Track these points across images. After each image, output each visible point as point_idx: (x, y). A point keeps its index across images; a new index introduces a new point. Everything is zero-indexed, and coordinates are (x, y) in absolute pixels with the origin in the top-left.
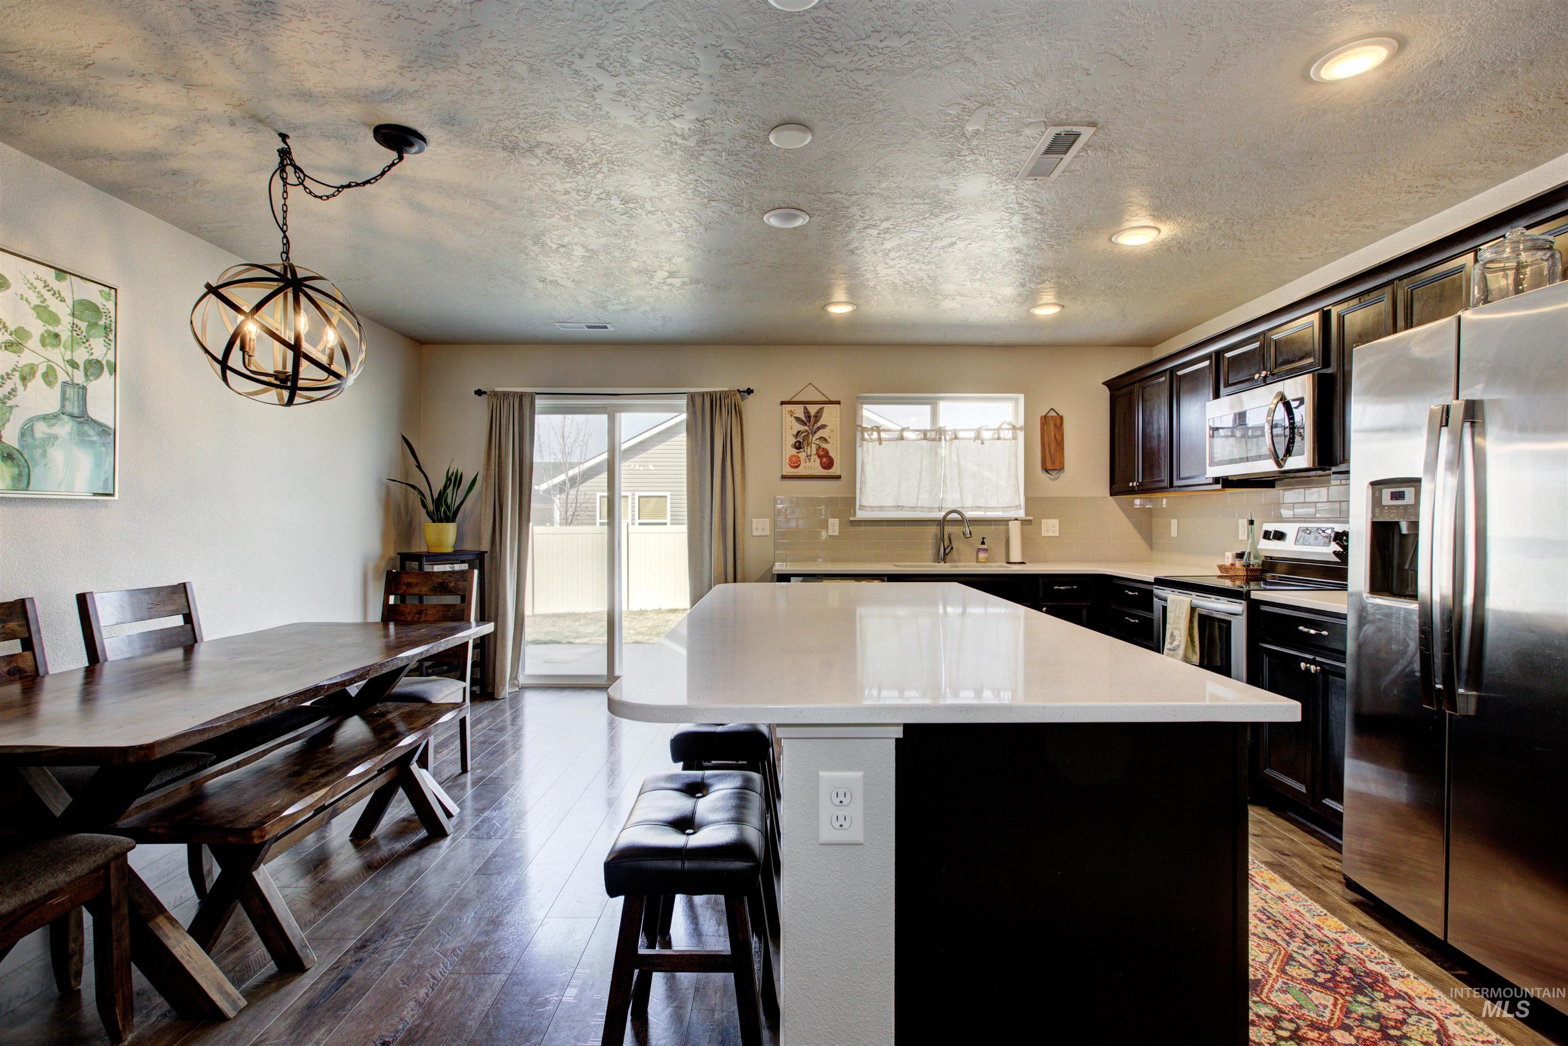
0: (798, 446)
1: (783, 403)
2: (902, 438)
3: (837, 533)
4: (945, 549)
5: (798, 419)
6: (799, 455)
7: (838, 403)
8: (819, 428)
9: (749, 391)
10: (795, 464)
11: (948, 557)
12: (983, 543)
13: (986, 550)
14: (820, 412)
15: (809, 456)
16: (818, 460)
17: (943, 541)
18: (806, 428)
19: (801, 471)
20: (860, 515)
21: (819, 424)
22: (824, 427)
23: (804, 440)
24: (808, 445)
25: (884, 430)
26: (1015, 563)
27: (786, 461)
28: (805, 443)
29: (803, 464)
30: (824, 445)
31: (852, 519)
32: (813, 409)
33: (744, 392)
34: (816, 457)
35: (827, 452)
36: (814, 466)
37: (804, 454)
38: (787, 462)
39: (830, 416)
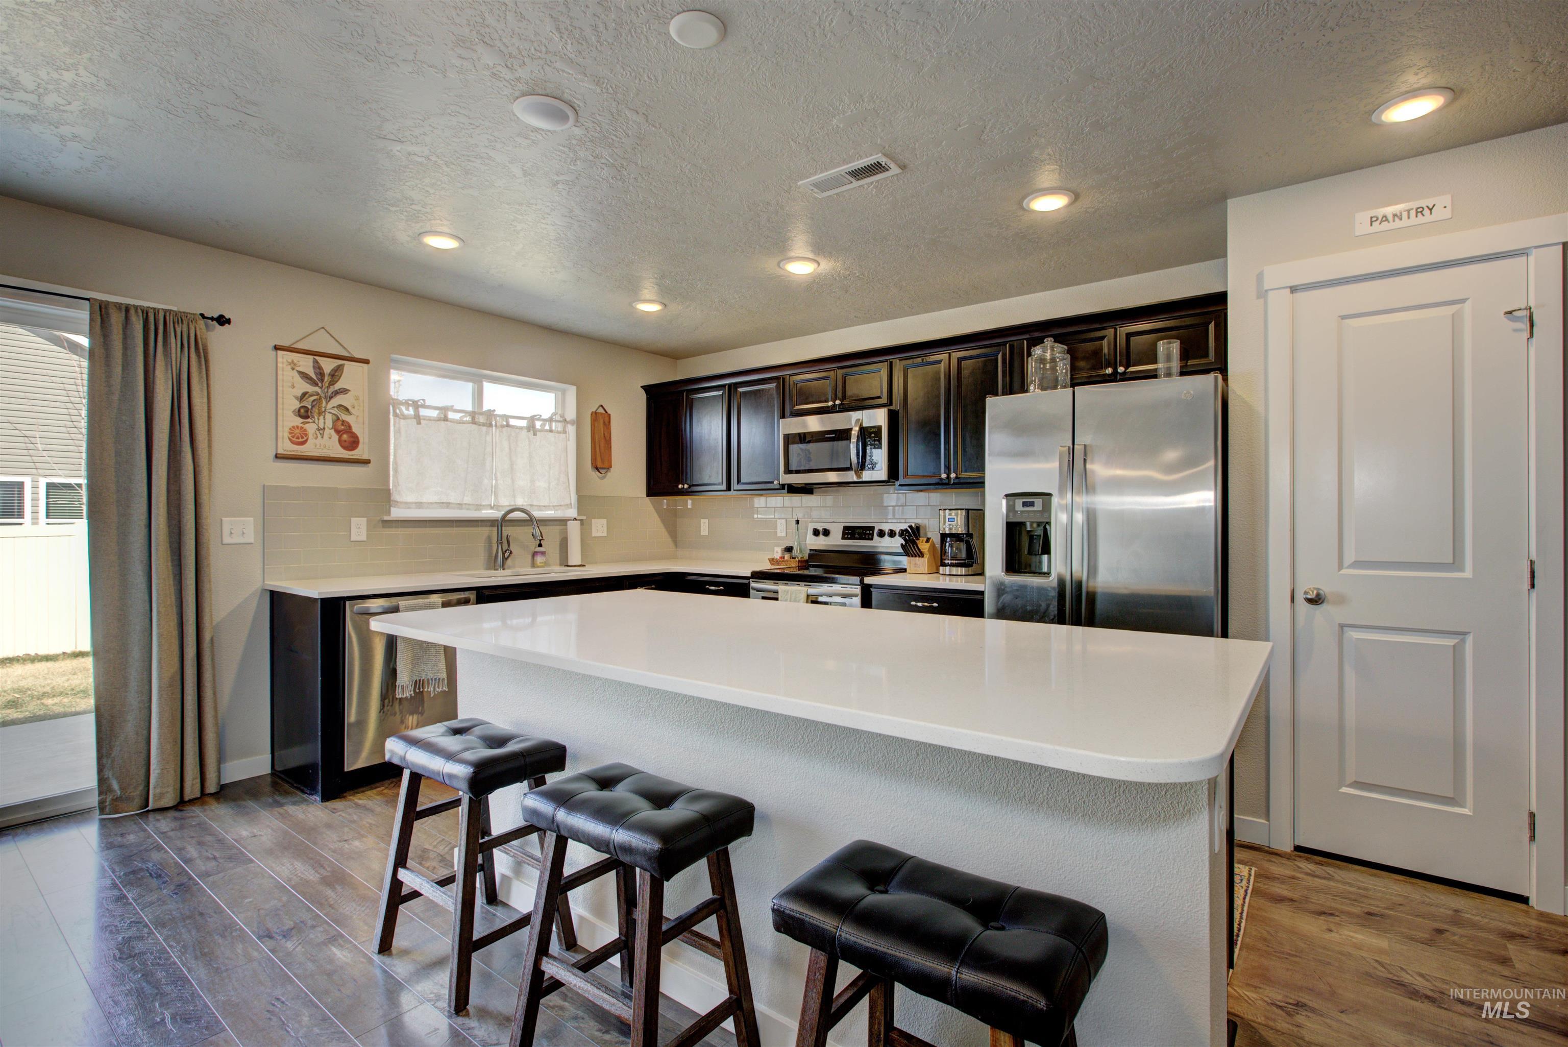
0: (304, 414)
1: (276, 348)
2: (446, 419)
3: (363, 537)
4: (503, 554)
5: (304, 376)
6: (306, 426)
7: (366, 362)
8: (337, 393)
9: (222, 321)
10: (300, 438)
11: (509, 562)
12: (540, 545)
13: (543, 553)
14: (339, 369)
15: (321, 430)
16: (335, 437)
17: (501, 543)
18: (317, 389)
19: (308, 449)
20: (397, 513)
21: (337, 386)
22: (344, 391)
23: (313, 406)
24: (320, 414)
25: (424, 406)
26: (575, 566)
27: (284, 433)
28: (316, 410)
29: (311, 441)
30: (344, 417)
31: (386, 518)
32: (328, 365)
33: (212, 319)
34: (332, 432)
35: (350, 427)
36: (331, 445)
37: (314, 426)
38: (286, 435)
39: (352, 375)
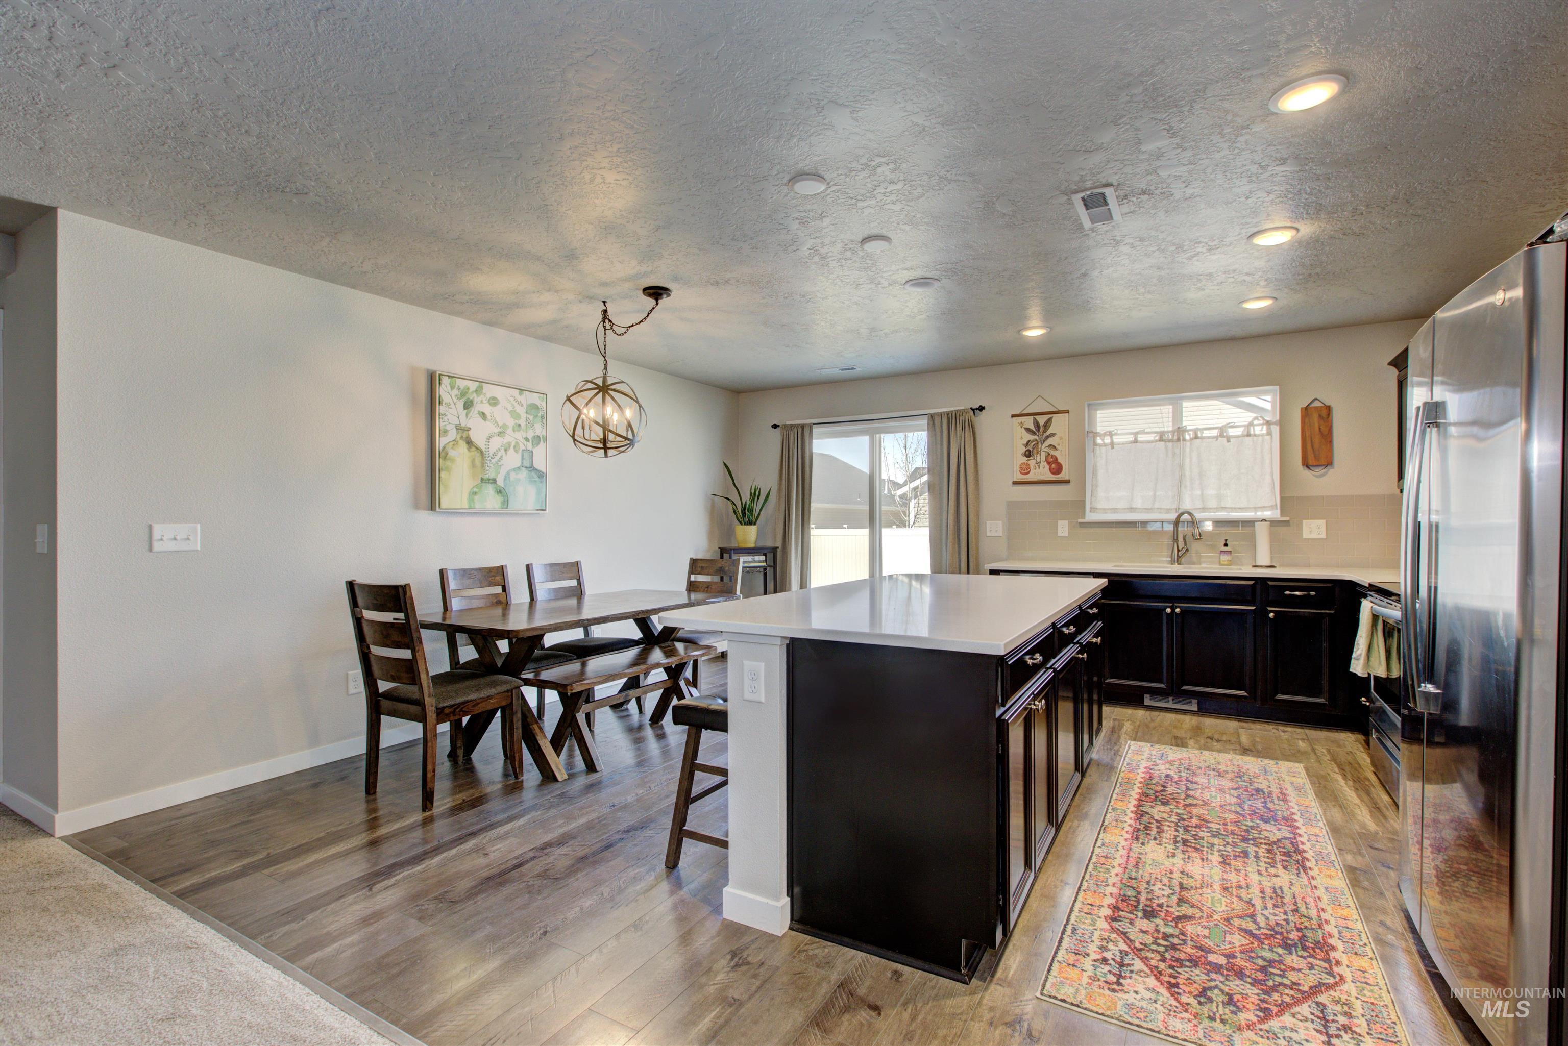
0: (1028, 454)
1: (1013, 416)
2: (1136, 441)
3: (1066, 534)
4: (1178, 550)
5: (1028, 430)
6: (1029, 462)
7: (1067, 412)
8: (1048, 437)
9: (981, 408)
10: (1025, 470)
11: (1183, 560)
12: (1226, 545)
13: (1230, 552)
14: (1049, 420)
15: (1038, 463)
16: (1047, 467)
17: (1177, 542)
18: (1036, 437)
19: (1030, 477)
20: (1090, 517)
21: (1048, 433)
22: (1053, 435)
23: (1033, 449)
24: (1037, 453)
25: (1116, 434)
26: (1261, 567)
27: (1017, 468)
28: (1035, 451)
29: (1032, 471)
30: (1053, 453)
31: (1080, 521)
32: (1042, 420)
33: (977, 409)
34: (1045, 463)
35: (1056, 459)
36: (1043, 473)
37: (1034, 462)
38: (1018, 469)
39: (1059, 425)
